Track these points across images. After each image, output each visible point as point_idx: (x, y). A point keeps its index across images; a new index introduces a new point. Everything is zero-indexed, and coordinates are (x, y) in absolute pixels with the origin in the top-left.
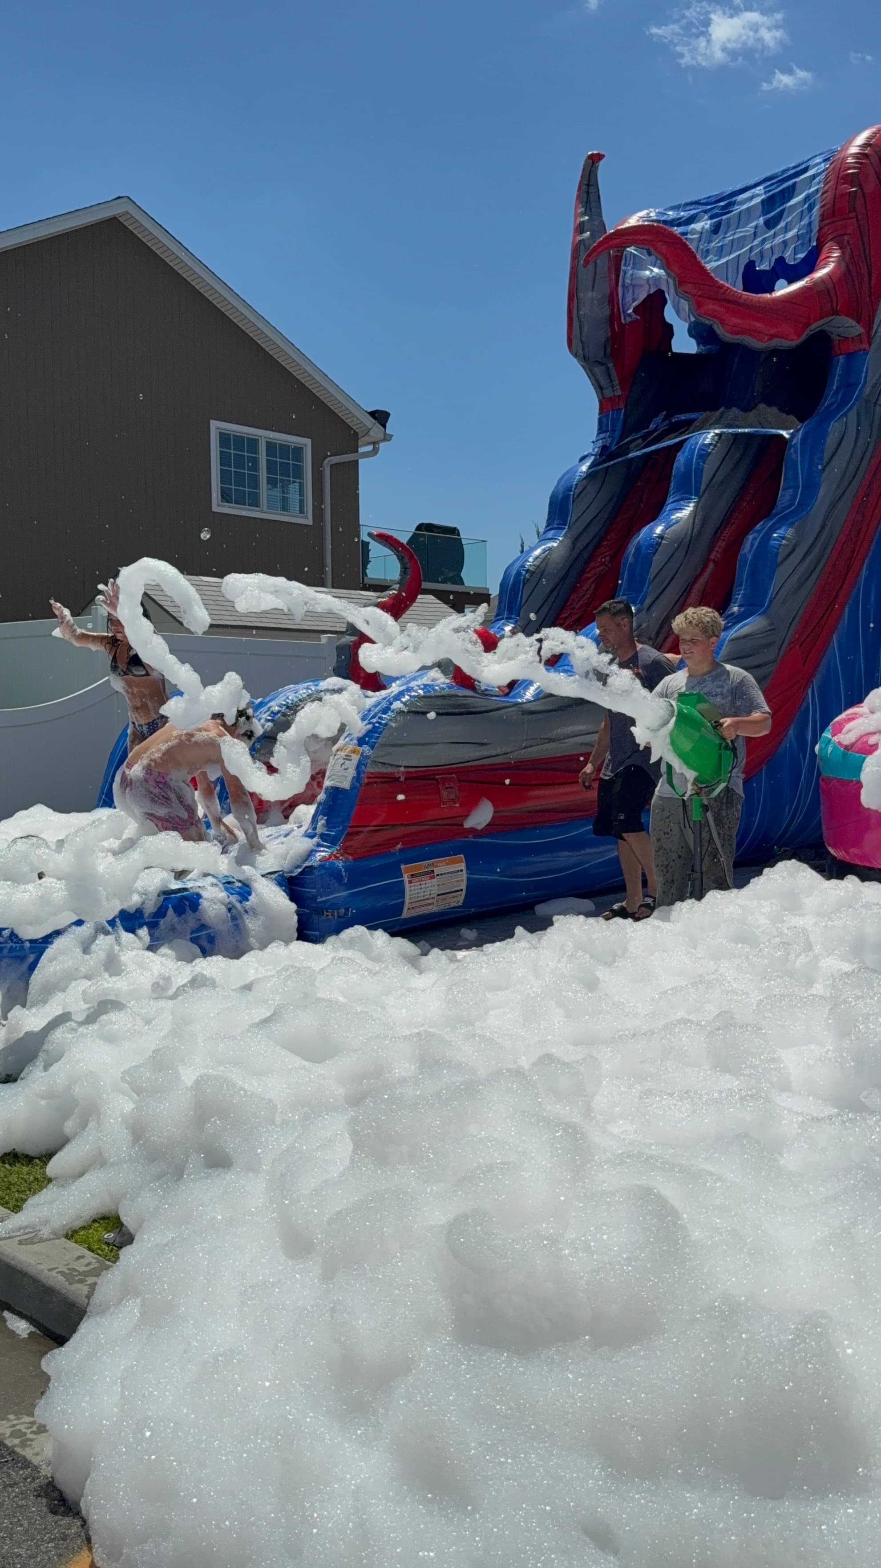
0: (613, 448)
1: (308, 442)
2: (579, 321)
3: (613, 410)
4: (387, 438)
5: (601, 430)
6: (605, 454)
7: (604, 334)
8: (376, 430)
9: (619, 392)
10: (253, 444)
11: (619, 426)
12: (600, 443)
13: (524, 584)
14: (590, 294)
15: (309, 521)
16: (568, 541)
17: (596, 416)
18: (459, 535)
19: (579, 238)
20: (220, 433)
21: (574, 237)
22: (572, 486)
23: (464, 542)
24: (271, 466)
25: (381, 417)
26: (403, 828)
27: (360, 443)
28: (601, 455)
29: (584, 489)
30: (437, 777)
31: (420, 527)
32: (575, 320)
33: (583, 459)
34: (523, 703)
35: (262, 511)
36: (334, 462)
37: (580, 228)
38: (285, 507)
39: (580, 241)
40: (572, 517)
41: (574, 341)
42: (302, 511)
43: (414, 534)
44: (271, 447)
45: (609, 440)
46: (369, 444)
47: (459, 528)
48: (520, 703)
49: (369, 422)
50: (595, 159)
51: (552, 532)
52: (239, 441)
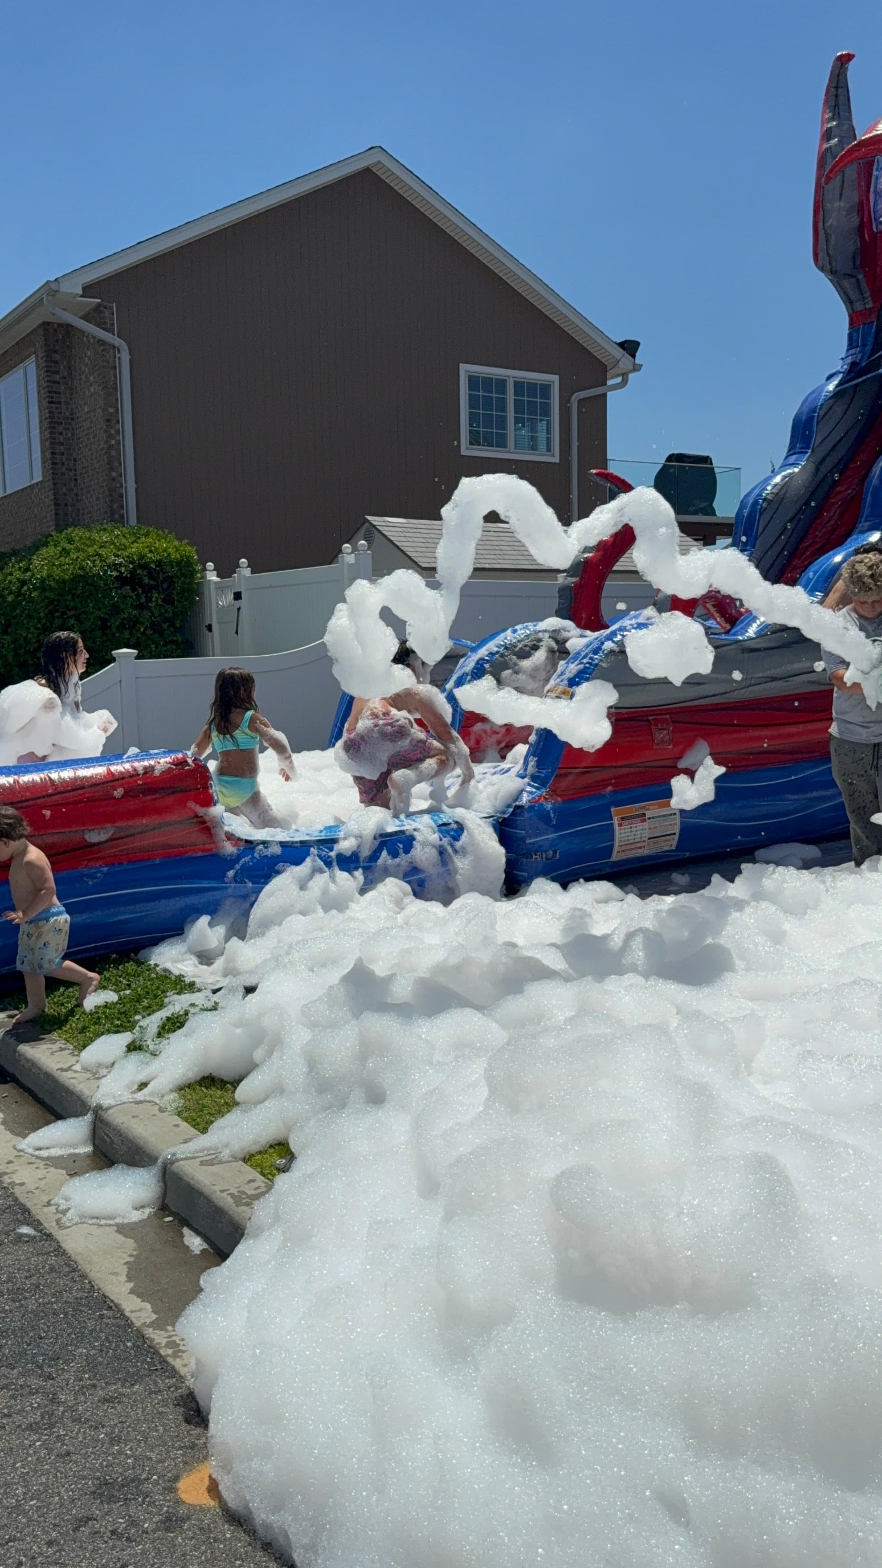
0: (863, 364)
1: (555, 378)
2: (826, 233)
3: (865, 324)
4: (637, 368)
5: (851, 345)
6: (854, 371)
7: (852, 244)
8: (625, 361)
9: (870, 305)
10: (501, 384)
11: (871, 340)
12: (849, 360)
13: (761, 514)
14: (837, 204)
15: (556, 459)
16: (811, 467)
17: (847, 331)
18: (711, 463)
19: (826, 146)
20: (469, 376)
21: (821, 145)
22: (816, 407)
23: (716, 471)
24: (518, 405)
25: (630, 347)
26: (614, 770)
27: (608, 376)
28: (849, 372)
29: (830, 409)
30: (650, 718)
31: (670, 458)
32: (821, 233)
33: (830, 378)
34: (744, 640)
35: (509, 452)
36: (581, 397)
37: (827, 135)
38: (534, 448)
39: (827, 149)
40: (816, 439)
41: (821, 255)
42: (549, 449)
43: (664, 466)
44: (519, 386)
45: (859, 356)
46: (617, 376)
47: (711, 456)
48: (740, 641)
49: (618, 353)
50: (844, 60)
51: (794, 457)
52: (488, 382)
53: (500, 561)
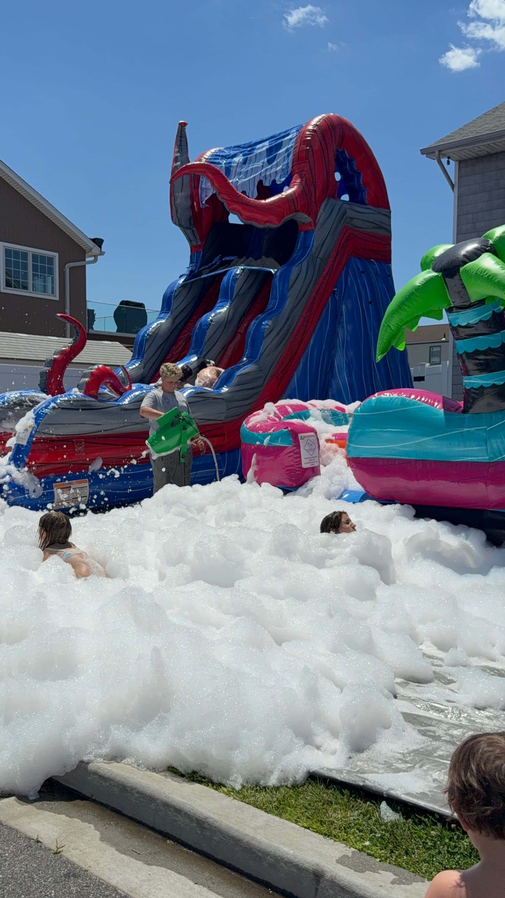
0: (196, 272)
1: (57, 255)
2: (176, 207)
3: (197, 252)
4: (102, 253)
5: (191, 262)
6: (192, 275)
7: (189, 214)
8: (96, 249)
9: (199, 243)
10: (25, 255)
11: (199, 261)
12: (190, 269)
13: (146, 341)
14: (180, 194)
15: (57, 298)
16: (170, 320)
17: (190, 254)
18: (144, 307)
19: (175, 165)
20: (6, 249)
21: (173, 164)
22: (173, 291)
23: (147, 311)
24: (35, 268)
25: (98, 242)
26: (54, 465)
27: (87, 256)
28: (189, 275)
29: (180, 292)
30: (74, 440)
31: (122, 303)
32: (174, 207)
33: (181, 277)
34: (122, 405)
35: (30, 292)
36: (71, 266)
37: (176, 160)
38: (45, 291)
39: (175, 167)
40: (173, 307)
41: (174, 218)
42: (53, 293)
43: (119, 307)
44: (35, 257)
45: (195, 268)
46: (92, 256)
47: (144, 303)
48: (120, 405)
49: (92, 244)
50: (185, 124)
51: (163, 314)
52: (16, 253)
53: (17, 354)
